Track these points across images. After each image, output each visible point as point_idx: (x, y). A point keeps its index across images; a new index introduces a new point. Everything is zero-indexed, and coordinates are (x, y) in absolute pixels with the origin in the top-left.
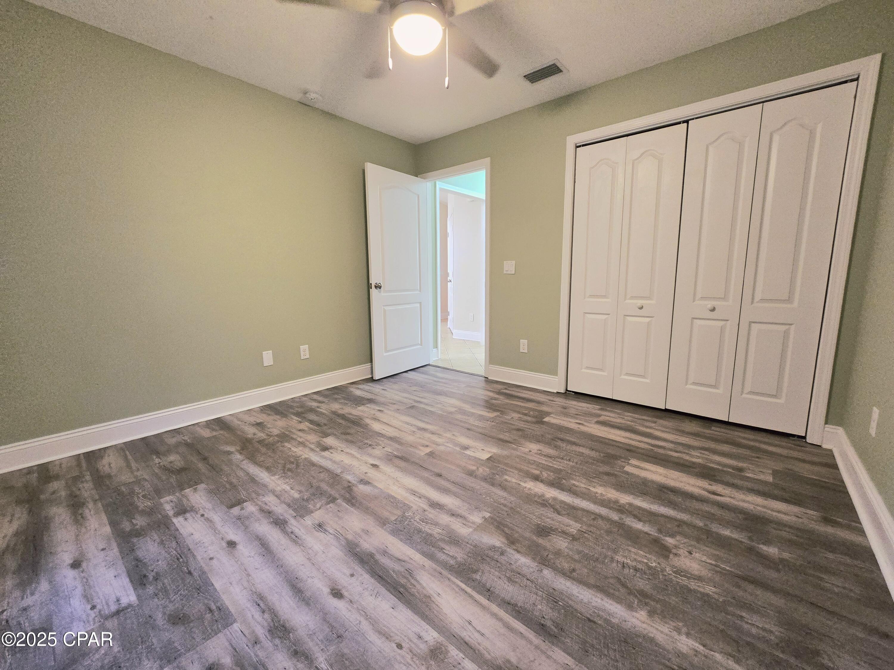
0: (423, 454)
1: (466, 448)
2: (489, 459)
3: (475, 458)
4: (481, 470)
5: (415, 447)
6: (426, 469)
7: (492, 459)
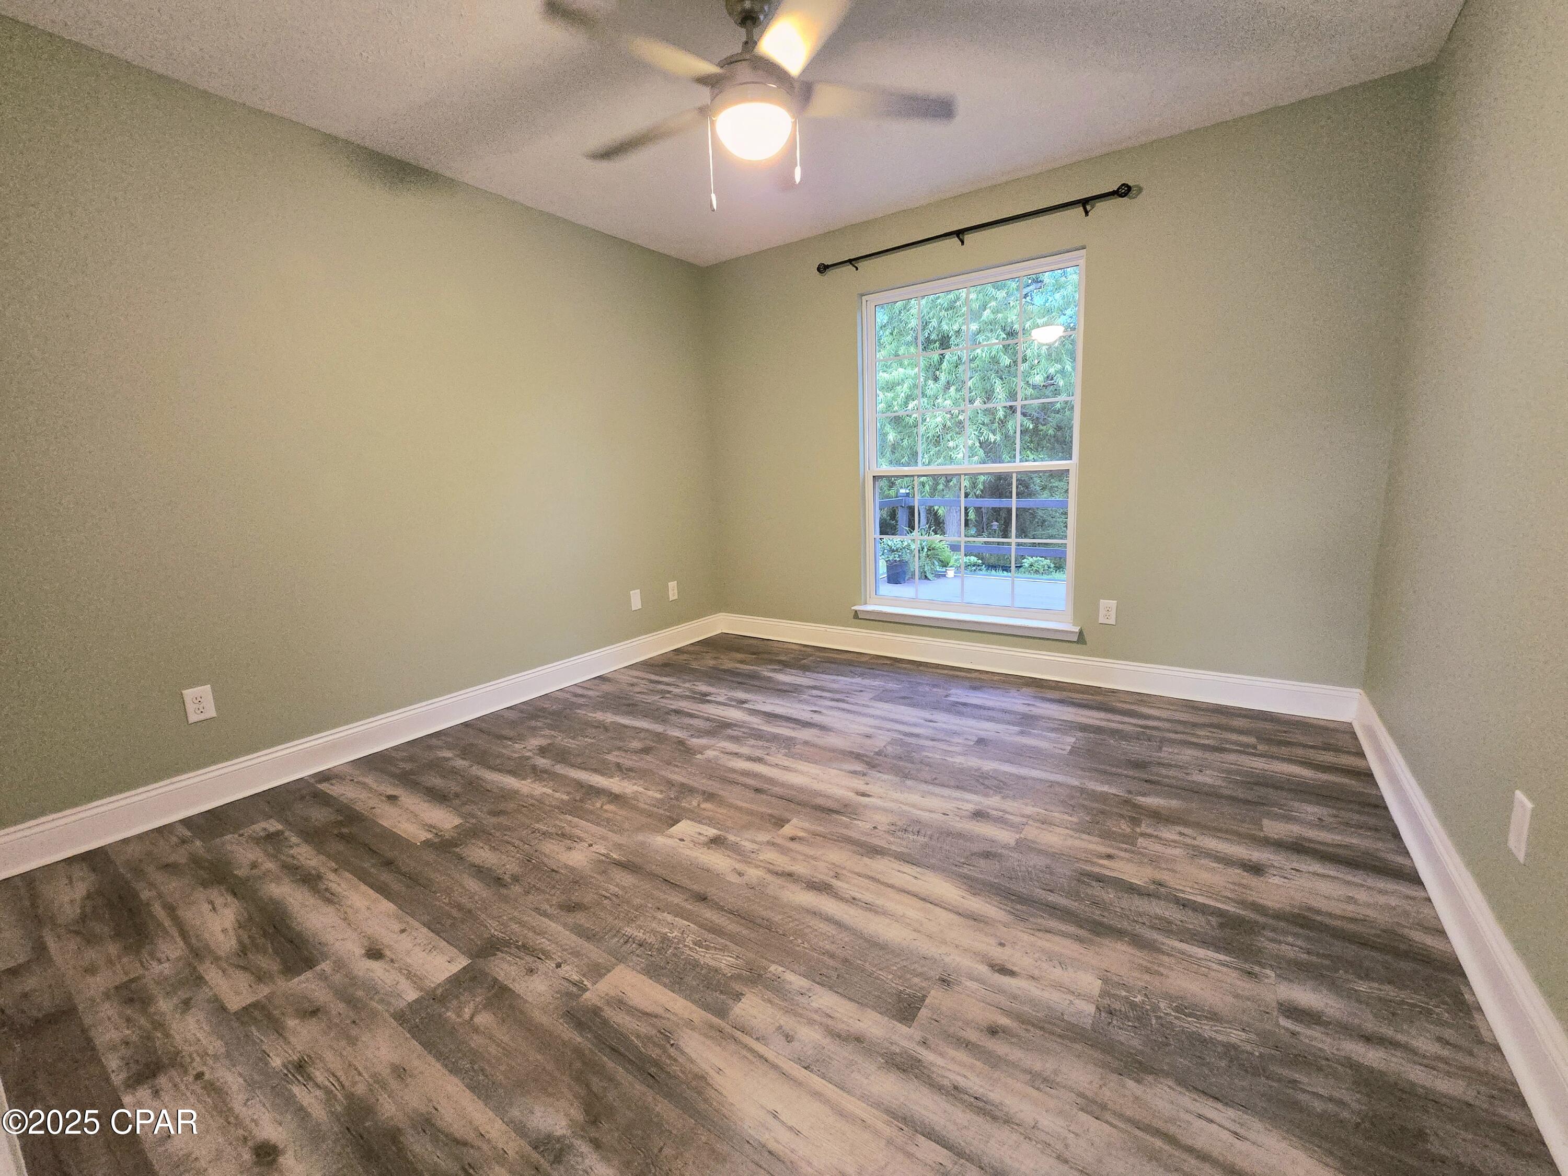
0: (795, 821)
1: (716, 842)
2: (676, 822)
3: (700, 822)
4: (695, 803)
5: (815, 834)
6: (781, 798)
7: (671, 822)
